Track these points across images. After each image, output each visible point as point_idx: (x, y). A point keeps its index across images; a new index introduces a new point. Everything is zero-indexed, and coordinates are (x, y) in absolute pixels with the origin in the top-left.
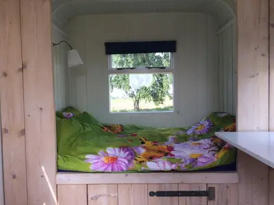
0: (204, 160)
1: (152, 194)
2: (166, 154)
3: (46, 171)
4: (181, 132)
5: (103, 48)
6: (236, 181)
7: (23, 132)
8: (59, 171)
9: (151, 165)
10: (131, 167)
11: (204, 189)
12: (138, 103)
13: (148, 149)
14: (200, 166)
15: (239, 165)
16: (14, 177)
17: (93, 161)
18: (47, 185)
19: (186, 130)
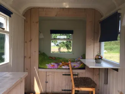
0: (77, 66)
1: (63, 75)
2: (67, 65)
3: (36, 68)
4: (73, 60)
5: (50, 32)
6: (85, 72)
7: (30, 57)
8: (39, 68)
9: (63, 67)
10: (58, 68)
11: (77, 74)
12: (60, 49)
13: (63, 64)
14: (76, 68)
15: (86, 68)
16: (27, 69)
17: (48, 66)
18: (36, 72)
19: (75, 59)
